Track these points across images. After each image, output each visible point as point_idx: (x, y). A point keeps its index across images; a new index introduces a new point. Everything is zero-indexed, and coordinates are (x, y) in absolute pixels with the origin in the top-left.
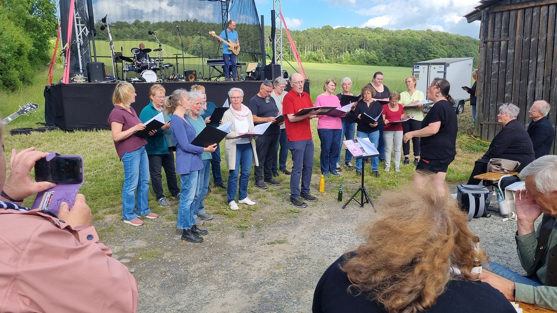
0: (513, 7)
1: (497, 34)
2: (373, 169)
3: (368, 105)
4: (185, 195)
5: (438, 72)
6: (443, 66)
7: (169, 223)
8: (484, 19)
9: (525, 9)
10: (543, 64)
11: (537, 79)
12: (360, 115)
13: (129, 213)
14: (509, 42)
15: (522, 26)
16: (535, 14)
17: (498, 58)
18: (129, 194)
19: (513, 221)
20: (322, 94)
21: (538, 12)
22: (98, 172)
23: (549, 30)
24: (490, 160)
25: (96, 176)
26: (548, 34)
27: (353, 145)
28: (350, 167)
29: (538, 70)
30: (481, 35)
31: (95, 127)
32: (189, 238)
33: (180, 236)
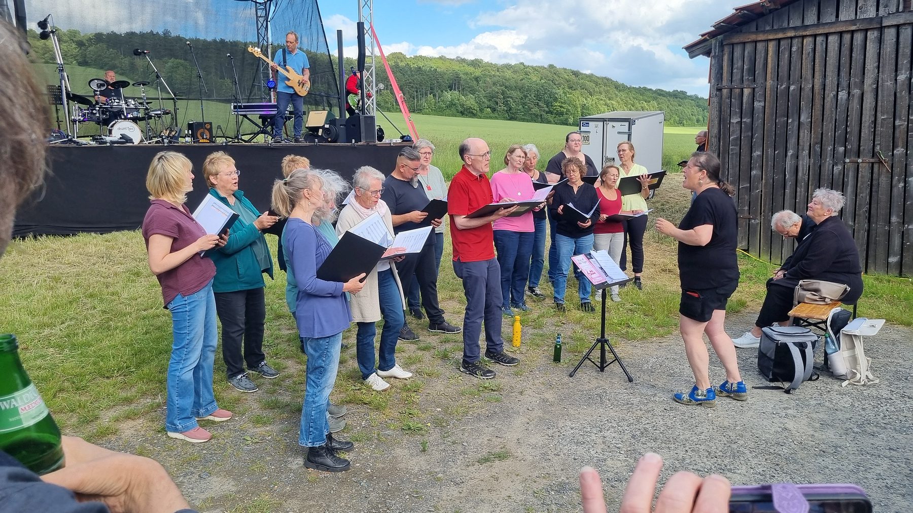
0: (761, 37)
1: (737, 77)
2: (582, 299)
3: (576, 190)
4: (320, 378)
5: (619, 133)
6: (627, 124)
7: (260, 430)
8: (715, 53)
9: (779, 40)
10: (809, 125)
11: (800, 148)
12: (562, 207)
13: (183, 416)
14: (756, 90)
15: (775, 66)
16: (794, 49)
17: (738, 115)
18: (183, 377)
19: (857, 385)
20: (500, 171)
21: (800, 46)
22: (69, 326)
23: (817, 74)
24: (800, 283)
25: (68, 336)
26: (816, 80)
27: (588, 263)
28: (536, 295)
29: (801, 134)
30: (712, 78)
31: (31, 230)
32: (322, 464)
33: (300, 461)
